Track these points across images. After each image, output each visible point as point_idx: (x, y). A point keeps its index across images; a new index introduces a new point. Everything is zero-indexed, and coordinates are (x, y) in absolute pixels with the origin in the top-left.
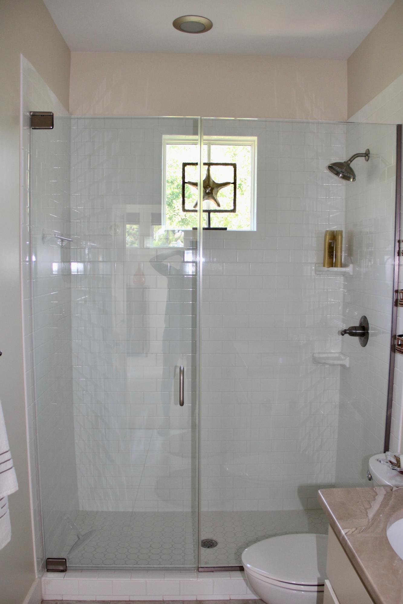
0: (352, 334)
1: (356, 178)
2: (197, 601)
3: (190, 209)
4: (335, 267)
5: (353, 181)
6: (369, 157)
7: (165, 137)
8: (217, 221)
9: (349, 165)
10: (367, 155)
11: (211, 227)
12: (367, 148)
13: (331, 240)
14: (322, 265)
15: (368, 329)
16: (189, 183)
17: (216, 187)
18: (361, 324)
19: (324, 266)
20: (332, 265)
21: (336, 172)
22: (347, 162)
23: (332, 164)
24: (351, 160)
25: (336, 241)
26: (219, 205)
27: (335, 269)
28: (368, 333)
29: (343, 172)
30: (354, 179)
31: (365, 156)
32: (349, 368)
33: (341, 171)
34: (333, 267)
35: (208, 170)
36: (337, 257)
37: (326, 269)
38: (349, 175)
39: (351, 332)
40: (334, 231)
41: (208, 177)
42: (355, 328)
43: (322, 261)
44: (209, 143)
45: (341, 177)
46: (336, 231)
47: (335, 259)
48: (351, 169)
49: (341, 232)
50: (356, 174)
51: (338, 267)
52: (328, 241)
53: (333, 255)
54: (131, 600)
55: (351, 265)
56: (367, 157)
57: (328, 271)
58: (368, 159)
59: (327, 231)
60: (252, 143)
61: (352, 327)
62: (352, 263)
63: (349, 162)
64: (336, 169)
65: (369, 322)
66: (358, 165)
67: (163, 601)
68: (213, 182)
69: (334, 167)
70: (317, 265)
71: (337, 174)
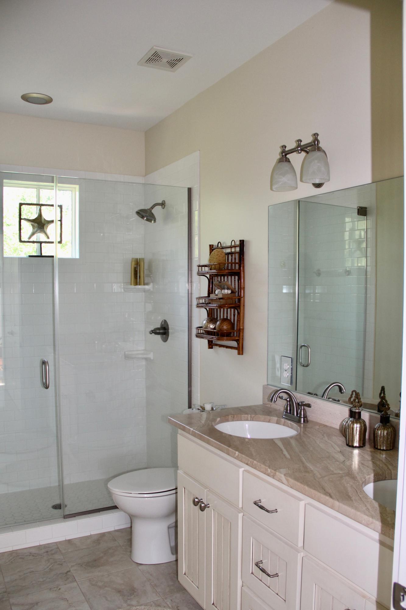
0: (156, 333)
1: (157, 221)
2: (66, 540)
3: (26, 240)
4: (139, 285)
5: (154, 222)
6: (165, 206)
7: (5, 181)
8: (47, 250)
9: (151, 211)
10: (163, 204)
11: (43, 254)
12: (164, 199)
13: (135, 265)
14: (130, 284)
15: (168, 329)
16: (25, 219)
17: (47, 223)
18: (162, 325)
19: (131, 285)
20: (136, 284)
21: (141, 216)
22: (150, 209)
23: (138, 210)
24: (152, 207)
25: (139, 266)
26: (48, 238)
27: (140, 287)
28: (168, 332)
29: (147, 216)
30: (155, 221)
31: (162, 205)
32: (153, 360)
33: (146, 216)
34: (137, 285)
35: (40, 210)
36: (141, 278)
37: (133, 287)
38: (151, 218)
39: (154, 332)
40: (138, 259)
41: (40, 215)
42: (158, 329)
43: (130, 281)
44: (39, 187)
45: (145, 220)
46: (140, 259)
47: (139, 280)
48: (152, 214)
49: (143, 259)
50: (156, 218)
51: (141, 285)
52: (134, 266)
53: (137, 277)
54: (14, 550)
55: (151, 284)
56: (163, 206)
57: (135, 288)
58: (164, 207)
59: (133, 258)
60: (72, 189)
61: (156, 328)
62: (152, 282)
63: (151, 209)
64: (142, 214)
65: (169, 324)
66: (157, 211)
67: (40, 545)
68: (44, 219)
69: (140, 212)
70: (125, 284)
71: (143, 217)
